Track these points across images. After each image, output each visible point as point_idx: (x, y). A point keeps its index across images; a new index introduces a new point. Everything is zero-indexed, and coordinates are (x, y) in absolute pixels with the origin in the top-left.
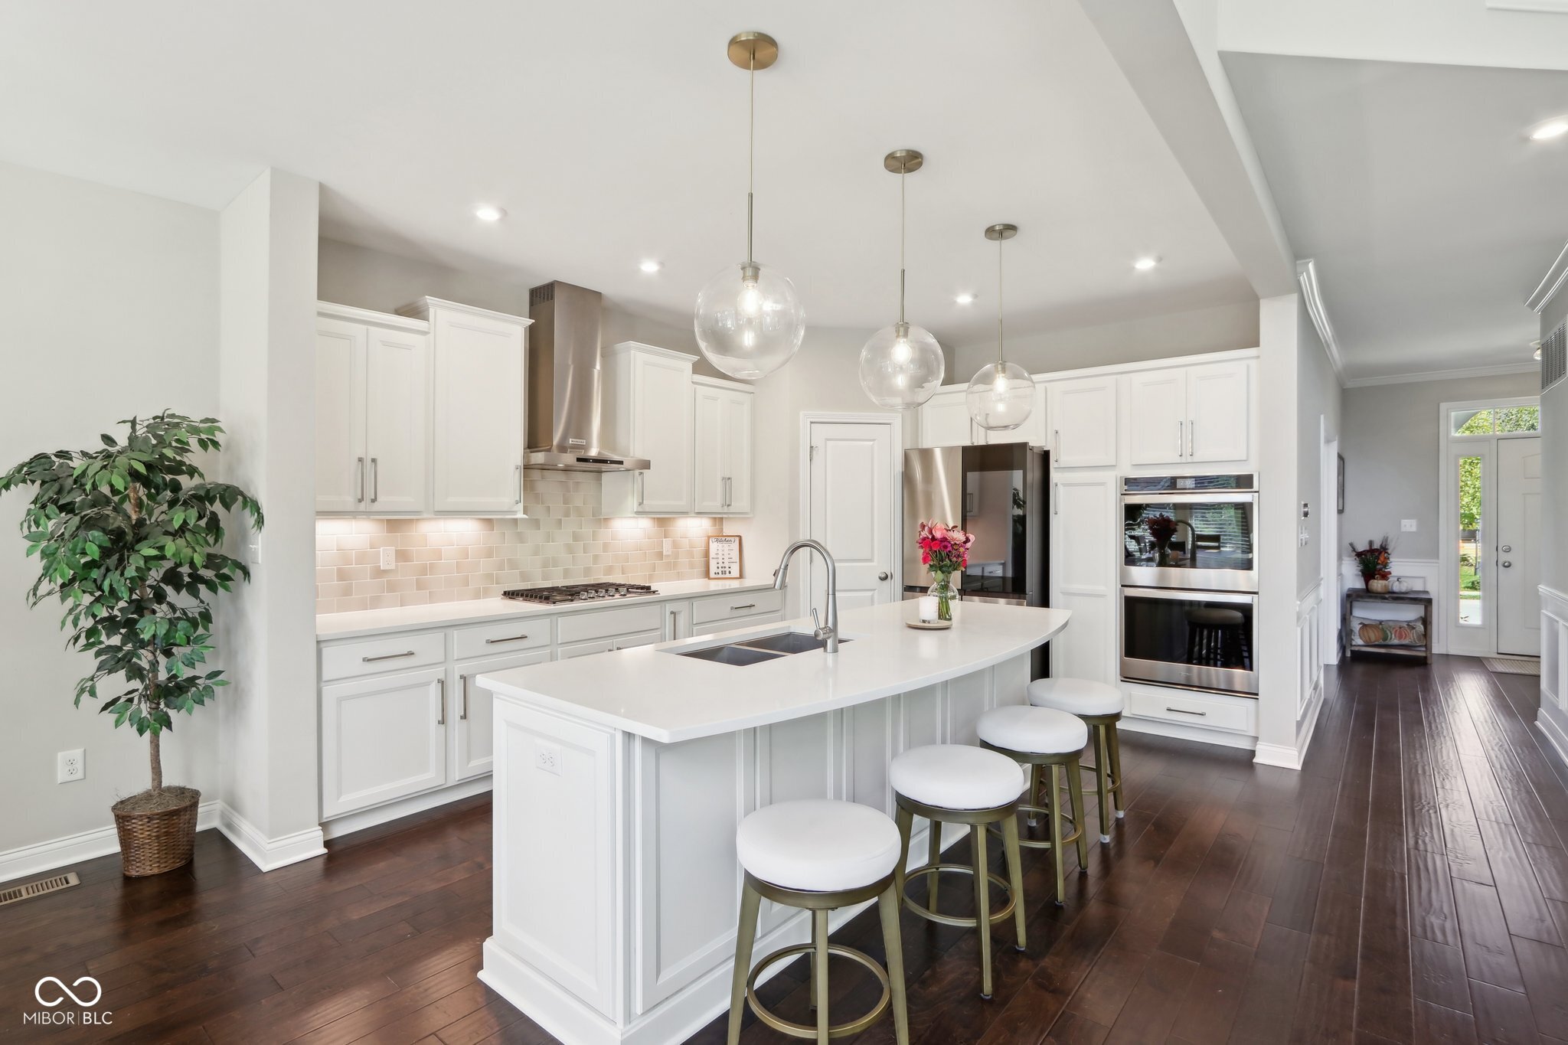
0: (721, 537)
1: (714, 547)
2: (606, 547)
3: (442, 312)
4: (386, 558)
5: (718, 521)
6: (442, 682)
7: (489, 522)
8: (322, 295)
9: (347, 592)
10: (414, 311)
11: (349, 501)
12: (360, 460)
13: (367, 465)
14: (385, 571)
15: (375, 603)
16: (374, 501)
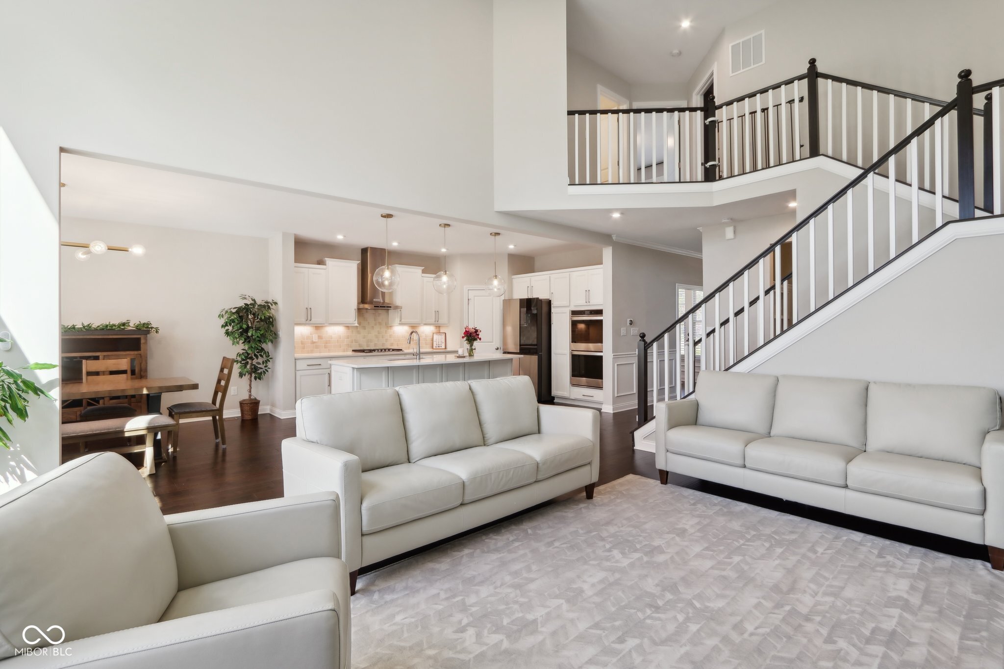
0: (439, 333)
1: (435, 337)
2: (390, 336)
3: (330, 262)
4: (315, 338)
5: (438, 327)
6: (329, 374)
7: (348, 327)
8: (296, 261)
9: (304, 348)
10: (321, 262)
11: (303, 320)
12: (307, 308)
13: (309, 310)
14: (315, 342)
15: (312, 352)
16: (310, 320)
